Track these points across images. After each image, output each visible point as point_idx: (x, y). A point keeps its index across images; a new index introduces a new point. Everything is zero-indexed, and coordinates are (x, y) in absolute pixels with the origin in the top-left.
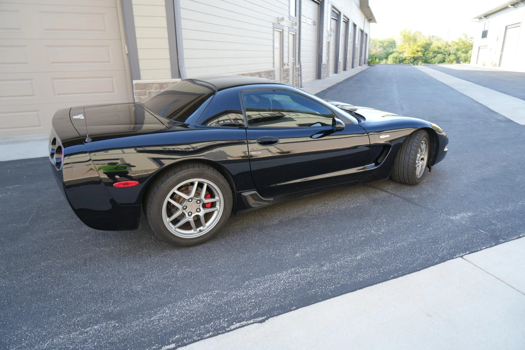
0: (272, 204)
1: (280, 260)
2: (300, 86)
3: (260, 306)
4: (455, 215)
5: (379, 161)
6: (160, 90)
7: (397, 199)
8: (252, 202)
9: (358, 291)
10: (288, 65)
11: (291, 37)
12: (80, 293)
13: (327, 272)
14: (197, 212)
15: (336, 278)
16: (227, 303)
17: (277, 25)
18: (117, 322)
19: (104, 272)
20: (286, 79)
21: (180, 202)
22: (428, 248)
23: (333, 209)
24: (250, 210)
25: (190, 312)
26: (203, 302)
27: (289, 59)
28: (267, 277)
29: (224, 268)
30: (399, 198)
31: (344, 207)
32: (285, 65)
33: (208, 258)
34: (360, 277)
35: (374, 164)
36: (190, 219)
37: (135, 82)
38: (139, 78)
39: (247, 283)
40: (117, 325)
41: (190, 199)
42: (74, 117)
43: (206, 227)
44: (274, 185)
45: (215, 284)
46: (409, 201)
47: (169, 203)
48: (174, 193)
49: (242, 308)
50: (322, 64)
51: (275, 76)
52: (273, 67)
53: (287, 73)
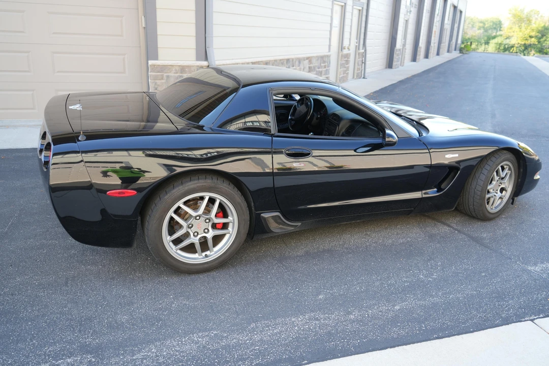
0: (298, 230)
1: (298, 302)
2: (363, 77)
3: (264, 356)
4: (535, 264)
5: (443, 186)
6: (181, 75)
7: (461, 236)
8: (274, 226)
9: (389, 351)
10: (348, 49)
11: (356, 13)
12: (57, 318)
13: (354, 322)
14: (205, 232)
15: (363, 331)
16: (224, 348)
18: (93, 357)
19: (86, 295)
20: (345, 67)
21: (185, 218)
22: (490, 305)
23: (376, 242)
24: (270, 235)
25: (180, 354)
26: (197, 343)
27: (351, 41)
28: (279, 320)
29: (228, 305)
30: (464, 236)
31: (390, 241)
32: (345, 49)
33: (212, 291)
34: (395, 332)
35: (436, 189)
36: (195, 240)
37: (150, 62)
38: (156, 58)
39: (253, 325)
40: (93, 360)
41: (197, 216)
42: (70, 107)
43: (213, 253)
44: (303, 207)
45: (214, 323)
46: (476, 240)
47: (172, 219)
48: (179, 208)
49: (242, 356)
50: (396, 49)
51: (330, 63)
52: (328, 51)
53: (346, 59)
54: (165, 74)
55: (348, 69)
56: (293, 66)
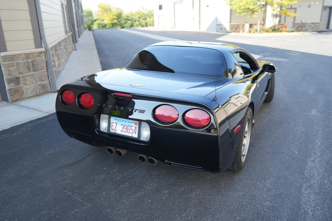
38: (6, 50)
39: (306, 175)
51: (67, 42)
54: (15, 62)
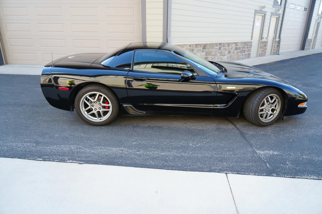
1: (123, 143)
2: (277, 54)
3: (88, 158)
4: (264, 150)
5: (229, 103)
8: (131, 111)
10: (267, 39)
11: (274, 20)
12: (38, 131)
13: (137, 155)
14: (99, 109)
15: (136, 159)
16: (77, 152)
17: (260, 12)
18: (36, 145)
19: (54, 126)
20: (264, 48)
22: (211, 162)
23: (186, 127)
25: (61, 150)
26: (70, 148)
27: (270, 36)
28: (108, 148)
29: (96, 138)
30: (237, 131)
31: (194, 128)
32: (263, 39)
33: (96, 133)
34: (150, 162)
39: (96, 147)
41: (95, 102)
42: (69, 57)
43: (103, 118)
45: (84, 143)
48: (87, 98)
49: (81, 156)
50: (307, 39)
51: (251, 46)
52: (250, 39)
53: (265, 44)
55: (266, 49)
56: (224, 47)
